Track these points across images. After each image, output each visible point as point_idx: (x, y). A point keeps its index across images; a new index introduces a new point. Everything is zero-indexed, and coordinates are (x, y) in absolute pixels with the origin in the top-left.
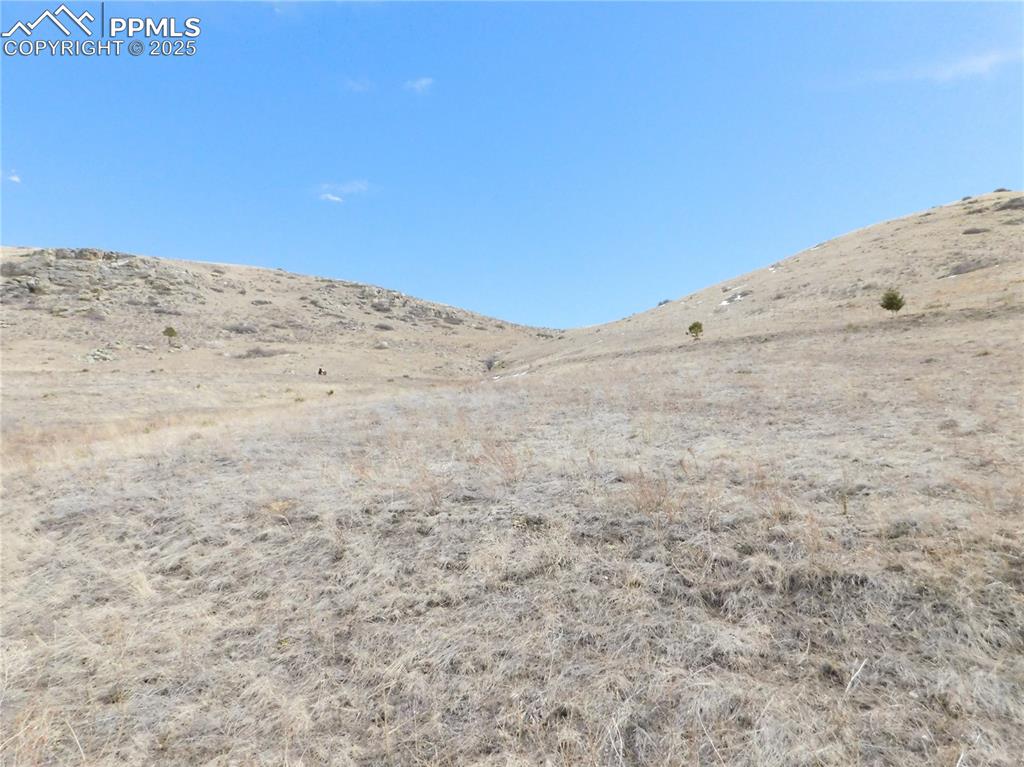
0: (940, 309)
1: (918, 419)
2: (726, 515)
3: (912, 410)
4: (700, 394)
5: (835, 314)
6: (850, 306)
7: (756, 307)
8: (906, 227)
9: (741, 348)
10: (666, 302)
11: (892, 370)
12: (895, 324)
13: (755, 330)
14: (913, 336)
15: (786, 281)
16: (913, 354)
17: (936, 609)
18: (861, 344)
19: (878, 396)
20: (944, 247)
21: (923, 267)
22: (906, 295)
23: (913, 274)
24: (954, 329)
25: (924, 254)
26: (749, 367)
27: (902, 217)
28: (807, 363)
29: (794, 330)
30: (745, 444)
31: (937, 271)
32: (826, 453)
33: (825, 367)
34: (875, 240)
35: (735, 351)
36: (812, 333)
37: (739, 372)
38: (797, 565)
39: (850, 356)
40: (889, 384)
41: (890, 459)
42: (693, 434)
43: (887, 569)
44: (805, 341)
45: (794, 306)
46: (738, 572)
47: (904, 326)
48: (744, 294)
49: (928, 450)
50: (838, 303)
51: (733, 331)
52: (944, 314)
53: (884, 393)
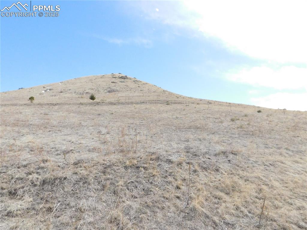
0: (104, 101)
1: (92, 130)
2: (25, 162)
3: (92, 128)
4: (28, 121)
5: (77, 99)
6: (82, 97)
7: (54, 94)
8: (98, 78)
9: (47, 106)
10: (22, 88)
11: (89, 117)
12: (93, 104)
13: (53, 101)
14: (96, 108)
15: (64, 88)
16: (96, 112)
17: (84, 183)
18: (83, 108)
19: (84, 123)
20: (107, 85)
21: (101, 90)
22: (96, 96)
23: (99, 91)
24: (106, 107)
25: (102, 86)
26: (48, 113)
27: (97, 75)
28: (67, 113)
29: (64, 103)
30: (40, 138)
31: (104, 91)
32: (65, 140)
33: (72, 114)
34: (90, 80)
35: (44, 107)
36: (70, 104)
37: (44, 114)
38: (46, 176)
39: (79, 112)
40: (88, 120)
41: (82, 142)
42: (22, 134)
43: (73, 174)
44: (67, 106)
45: (66, 95)
46: (25, 181)
47: (95, 105)
48: (50, 90)
49: (93, 139)
50: (78, 96)
51: (45, 101)
52: (104, 103)
53: (86, 123)
